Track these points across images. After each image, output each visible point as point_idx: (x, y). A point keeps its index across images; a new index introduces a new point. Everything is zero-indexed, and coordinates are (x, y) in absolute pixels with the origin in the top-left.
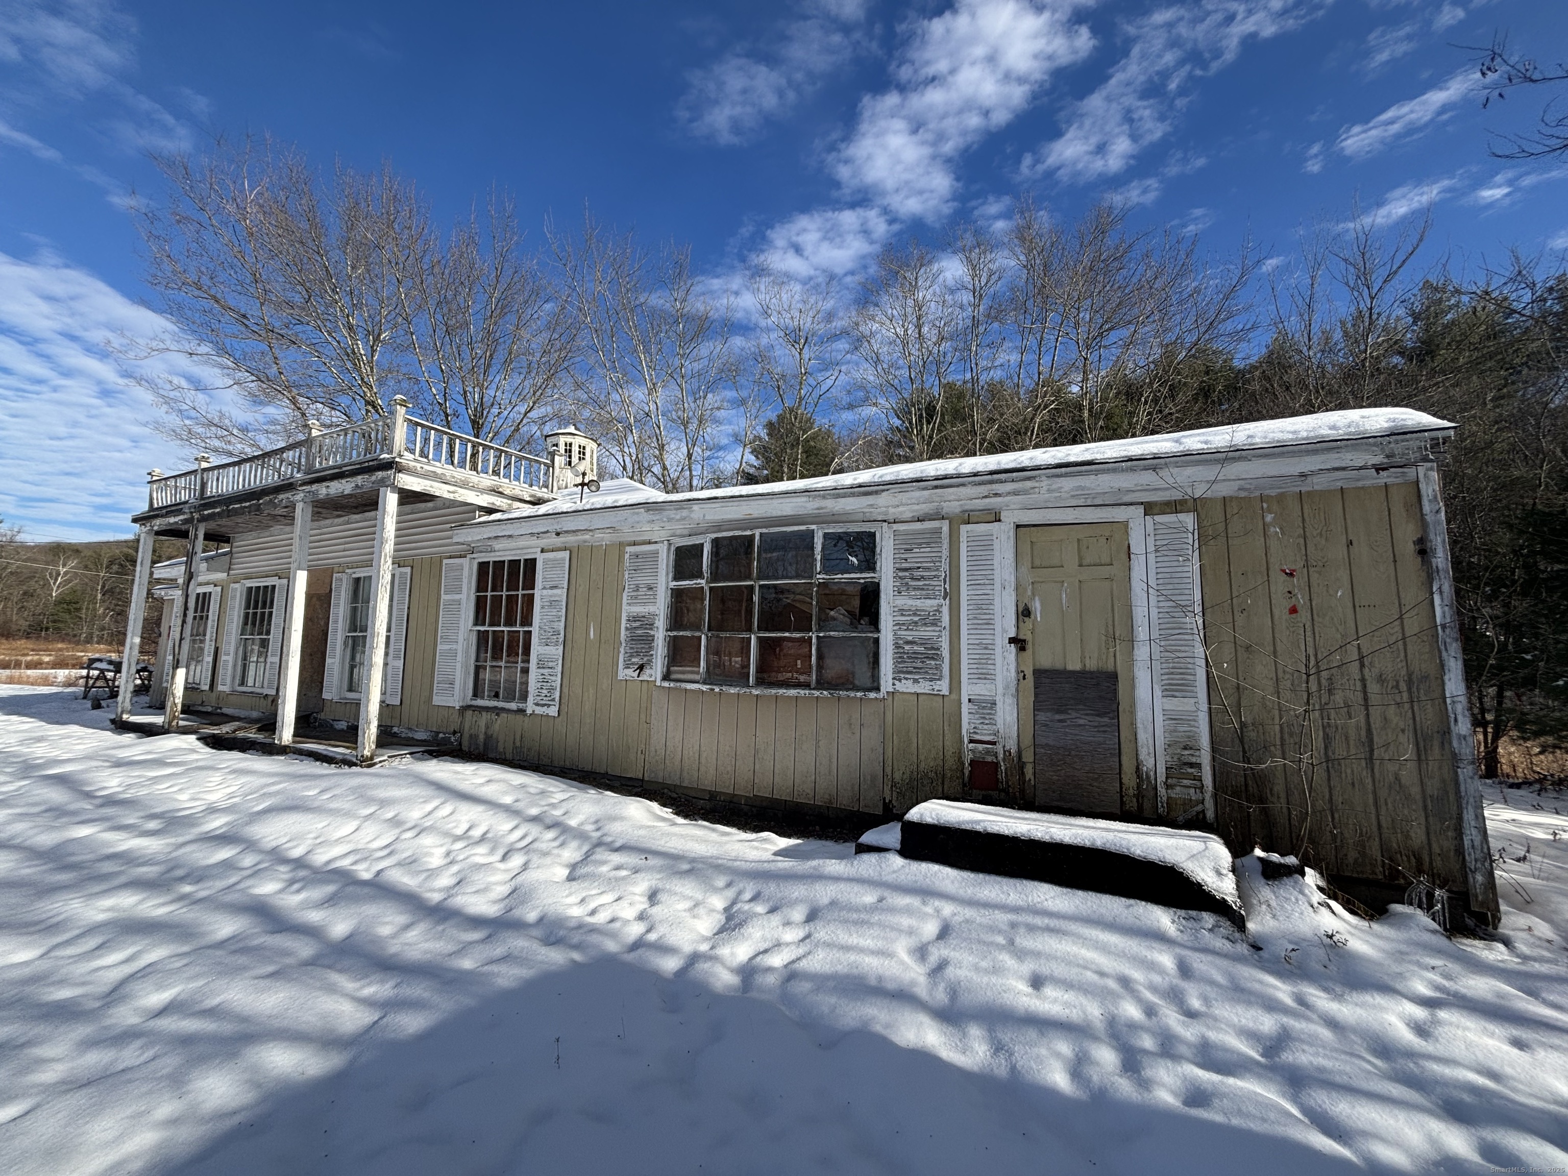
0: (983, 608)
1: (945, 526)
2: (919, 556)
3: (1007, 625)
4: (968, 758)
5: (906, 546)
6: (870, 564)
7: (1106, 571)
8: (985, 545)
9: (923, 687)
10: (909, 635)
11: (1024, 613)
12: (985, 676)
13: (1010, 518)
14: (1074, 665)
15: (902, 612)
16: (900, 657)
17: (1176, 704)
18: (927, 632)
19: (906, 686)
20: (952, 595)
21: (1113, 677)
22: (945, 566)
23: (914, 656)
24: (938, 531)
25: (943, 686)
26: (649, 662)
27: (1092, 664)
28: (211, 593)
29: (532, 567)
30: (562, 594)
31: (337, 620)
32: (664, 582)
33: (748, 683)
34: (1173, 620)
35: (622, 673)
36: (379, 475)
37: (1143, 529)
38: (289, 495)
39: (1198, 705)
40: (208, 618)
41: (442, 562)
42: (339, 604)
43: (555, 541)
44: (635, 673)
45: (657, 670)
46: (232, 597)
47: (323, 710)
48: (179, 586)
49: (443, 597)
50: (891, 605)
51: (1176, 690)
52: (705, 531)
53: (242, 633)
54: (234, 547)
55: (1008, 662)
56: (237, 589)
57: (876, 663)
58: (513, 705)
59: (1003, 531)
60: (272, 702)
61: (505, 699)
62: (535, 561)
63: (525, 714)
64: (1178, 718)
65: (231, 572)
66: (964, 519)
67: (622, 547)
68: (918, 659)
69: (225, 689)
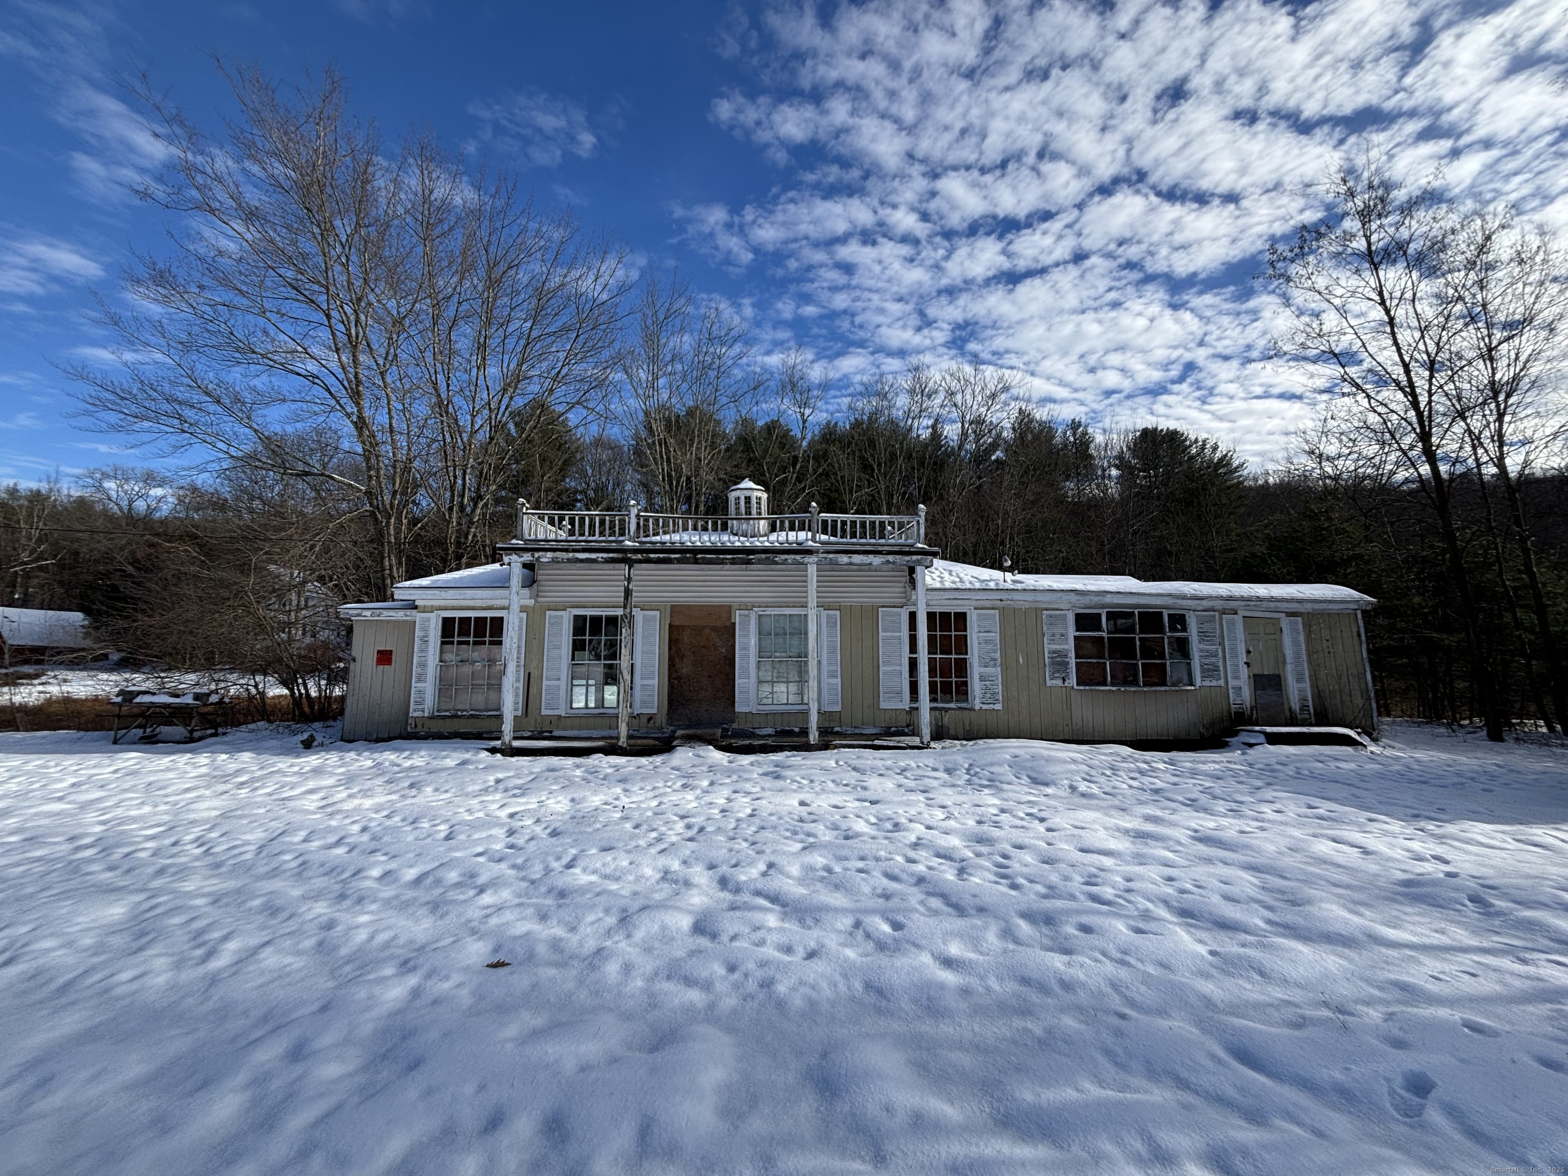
0: (1234, 649)
1: (1217, 614)
2: (1206, 627)
3: (1243, 658)
4: (1233, 711)
5: (1201, 622)
6: (1184, 629)
7: (1273, 637)
8: (1232, 624)
9: (1214, 683)
10: (1207, 661)
11: (1248, 652)
12: (1236, 678)
13: (1242, 613)
14: (1266, 673)
15: (1202, 651)
16: (1203, 671)
17: (1301, 685)
18: (1213, 660)
19: (1207, 683)
20: (1222, 644)
21: (1279, 676)
22: (1218, 632)
23: (1208, 670)
24: (1214, 616)
25: (1222, 683)
26: (1067, 676)
27: (1271, 672)
28: (502, 619)
29: (961, 617)
30: (996, 636)
31: (746, 648)
32: (1072, 632)
33: (1137, 685)
34: (1297, 655)
35: (1049, 683)
36: (914, 557)
37: (1285, 623)
38: (798, 557)
39: (1307, 685)
40: (500, 643)
41: (875, 609)
42: (747, 636)
43: (988, 604)
44: (1059, 682)
45: (1073, 681)
46: (551, 624)
47: (733, 722)
48: (416, 607)
49: (881, 634)
50: (1196, 648)
51: (1300, 680)
52: (1103, 606)
53: (573, 659)
54: (541, 574)
55: (1244, 672)
56: (562, 617)
57: (1190, 674)
58: (953, 705)
59: (1238, 619)
60: (649, 720)
61: (943, 701)
62: (965, 614)
63: (972, 709)
64: (1300, 690)
65: (540, 599)
66: (1224, 612)
67: (1038, 611)
68: (1210, 671)
69: (556, 712)
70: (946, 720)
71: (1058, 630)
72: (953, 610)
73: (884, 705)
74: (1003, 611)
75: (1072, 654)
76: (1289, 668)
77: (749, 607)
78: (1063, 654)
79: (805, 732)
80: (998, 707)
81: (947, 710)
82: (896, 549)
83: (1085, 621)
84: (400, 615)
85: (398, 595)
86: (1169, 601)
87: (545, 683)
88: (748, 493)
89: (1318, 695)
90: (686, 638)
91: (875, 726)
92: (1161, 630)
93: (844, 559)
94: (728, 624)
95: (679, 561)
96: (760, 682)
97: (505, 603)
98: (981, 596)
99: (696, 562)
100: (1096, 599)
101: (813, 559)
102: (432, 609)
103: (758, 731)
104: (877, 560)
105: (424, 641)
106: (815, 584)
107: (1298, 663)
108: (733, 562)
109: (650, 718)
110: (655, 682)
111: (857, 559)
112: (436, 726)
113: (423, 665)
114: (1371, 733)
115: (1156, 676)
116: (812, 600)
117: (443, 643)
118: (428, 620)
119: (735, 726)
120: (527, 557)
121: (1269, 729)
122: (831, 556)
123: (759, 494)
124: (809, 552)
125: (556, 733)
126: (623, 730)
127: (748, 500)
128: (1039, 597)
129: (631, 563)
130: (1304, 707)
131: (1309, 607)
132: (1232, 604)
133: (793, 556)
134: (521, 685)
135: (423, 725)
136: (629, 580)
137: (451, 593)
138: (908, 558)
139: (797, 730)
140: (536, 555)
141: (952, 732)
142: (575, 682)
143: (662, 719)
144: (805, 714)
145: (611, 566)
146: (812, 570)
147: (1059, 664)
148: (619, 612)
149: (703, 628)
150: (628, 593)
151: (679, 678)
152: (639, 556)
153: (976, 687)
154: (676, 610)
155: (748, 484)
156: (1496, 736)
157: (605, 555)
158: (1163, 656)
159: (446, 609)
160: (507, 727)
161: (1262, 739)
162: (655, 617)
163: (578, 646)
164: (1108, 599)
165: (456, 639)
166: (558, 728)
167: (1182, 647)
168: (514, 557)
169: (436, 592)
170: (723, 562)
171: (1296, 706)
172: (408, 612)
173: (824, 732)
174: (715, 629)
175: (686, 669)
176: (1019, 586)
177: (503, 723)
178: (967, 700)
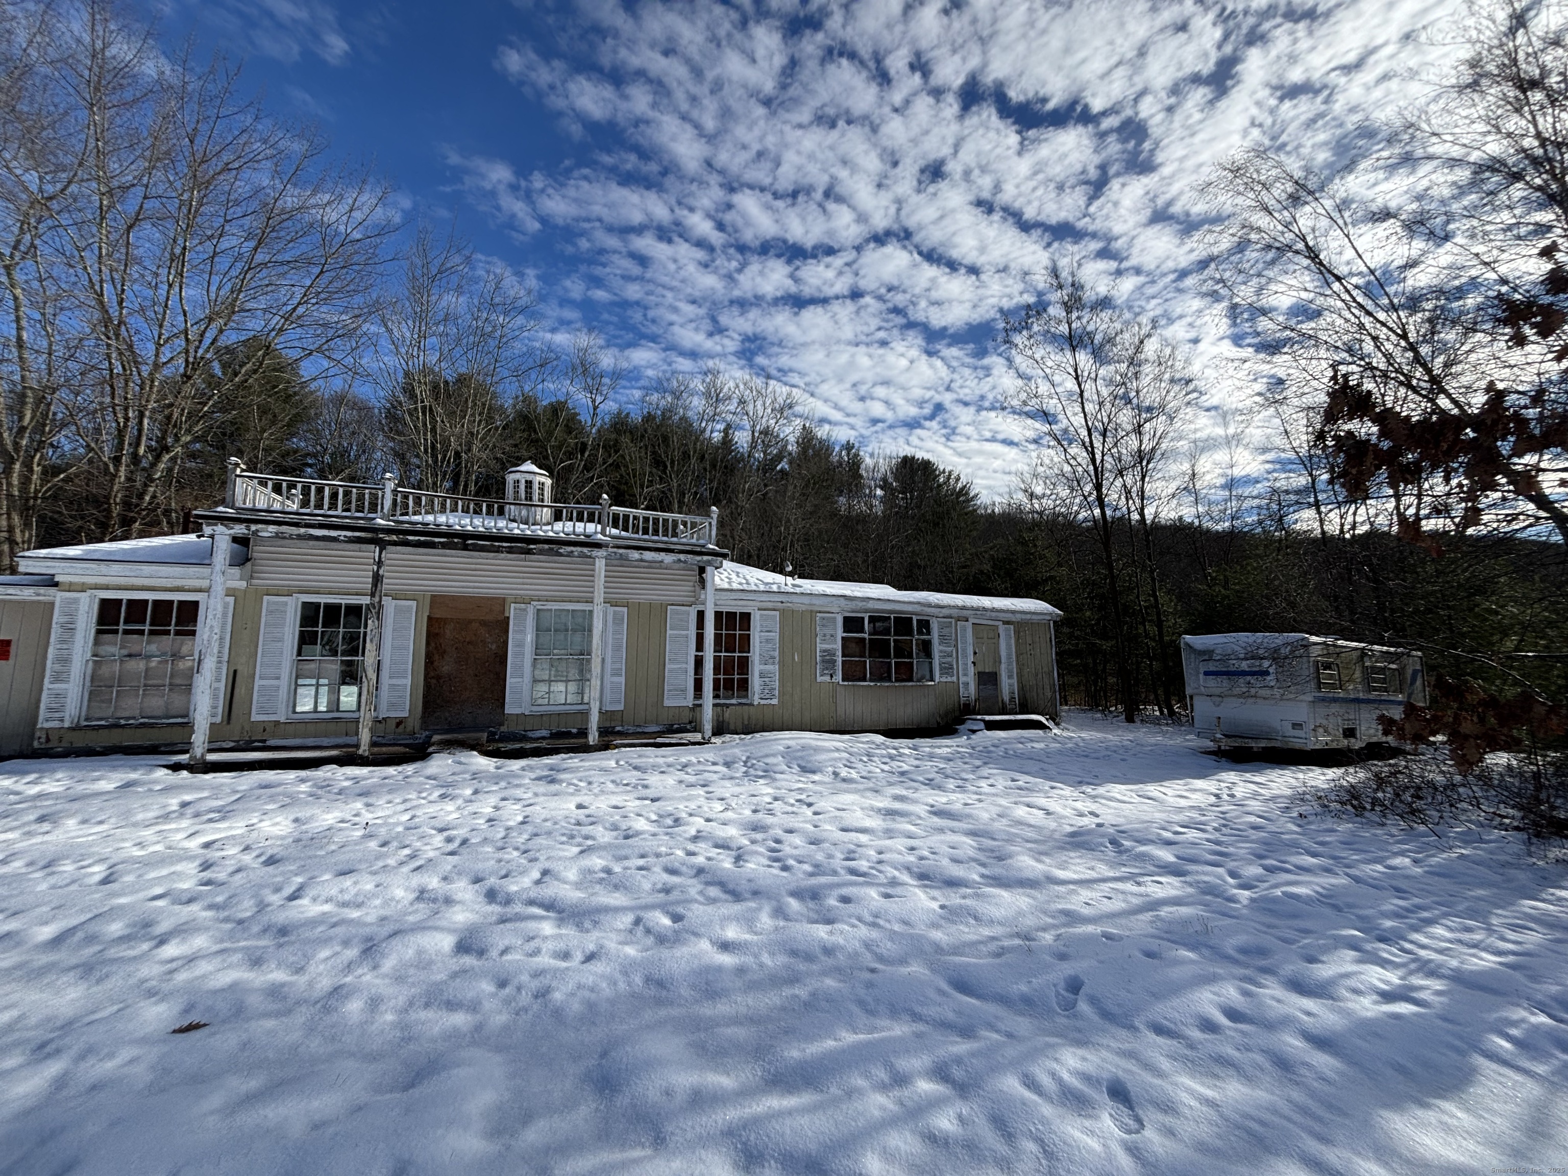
0: (964, 650)
1: (953, 621)
2: (946, 631)
3: (971, 658)
4: (962, 703)
5: (941, 627)
6: (929, 633)
7: (993, 641)
8: (964, 629)
9: (949, 679)
10: (944, 661)
11: (975, 653)
12: (965, 675)
13: (972, 621)
14: (987, 670)
15: (941, 651)
16: (941, 669)
17: (1011, 681)
18: (949, 660)
19: (944, 679)
20: (956, 646)
21: (996, 673)
22: (954, 636)
23: (945, 668)
24: (951, 622)
25: (954, 679)
26: (835, 673)
27: (991, 670)
28: (196, 604)
29: (746, 617)
30: (776, 636)
31: (521, 644)
32: (840, 633)
33: (890, 680)
34: (1009, 657)
35: (819, 679)
36: (705, 558)
37: (1002, 628)
38: (585, 550)
39: (1015, 681)
40: (193, 633)
41: (663, 607)
42: (523, 632)
43: (770, 605)
44: (827, 678)
45: (839, 677)
46: (270, 612)
47: (502, 724)
48: (56, 584)
49: (669, 632)
50: (937, 649)
51: (1010, 677)
52: (866, 611)
53: (299, 654)
54: (257, 551)
55: (971, 670)
56: (286, 604)
57: (931, 671)
58: (734, 701)
59: (969, 625)
60: (398, 724)
61: (726, 698)
62: (749, 614)
63: (751, 705)
64: (1010, 685)
65: (255, 582)
66: (958, 619)
67: (813, 613)
68: (947, 669)
69: (273, 718)
70: (727, 715)
71: (828, 632)
72: (738, 610)
73: (667, 703)
74: (783, 612)
75: (840, 653)
76: (1003, 666)
77: (527, 601)
78: (832, 653)
79: (583, 733)
80: (775, 701)
81: (728, 706)
82: (688, 548)
83: (852, 624)
84: (28, 594)
85: (24, 566)
86: (918, 608)
87: (258, 683)
88: (529, 477)
89: (1022, 688)
90: (449, 632)
91: (657, 724)
92: (910, 633)
93: (635, 555)
94: (500, 618)
95: (444, 546)
96: (535, 681)
97: (205, 584)
98: (765, 597)
99: (466, 548)
100: (861, 604)
101: (602, 553)
102: (83, 588)
103: (530, 734)
104: (668, 558)
105: (69, 628)
106: (603, 579)
107: (1009, 663)
108: (510, 551)
109: (400, 722)
110: (408, 682)
111: (648, 555)
112: (80, 741)
113: (65, 660)
114: (1055, 718)
115: (906, 674)
116: (599, 595)
117: (99, 632)
118: (76, 601)
119: (503, 729)
120: (239, 530)
121: (987, 718)
122: (621, 551)
123: (543, 479)
124: (598, 545)
125: (271, 742)
126: (365, 737)
127: (529, 484)
128: (815, 601)
129: (383, 545)
130: (1012, 699)
131: (1019, 617)
132: (965, 613)
133: (579, 549)
134: (222, 685)
135: (60, 739)
136: (380, 563)
137: (116, 567)
138: (699, 558)
139: (574, 731)
140: (253, 527)
141: (732, 727)
142: (300, 682)
143: (415, 723)
144: (585, 714)
145: (357, 546)
146: (600, 564)
147: (829, 663)
148: (365, 600)
149: (470, 622)
150: (377, 579)
151: (438, 678)
152: (394, 538)
153: (756, 683)
154: (436, 600)
155: (529, 466)
156: (1130, 720)
157: (349, 534)
158: (911, 656)
159: (107, 588)
160: (199, 739)
161: (982, 725)
162: (410, 607)
163: (306, 639)
164: (871, 605)
165: (122, 627)
166: (274, 737)
167: (926, 648)
168: (220, 528)
169: (93, 565)
170: (498, 550)
171: (1006, 698)
172: (42, 590)
173: (605, 732)
174: (483, 623)
175: (446, 667)
176: (798, 590)
177: (193, 732)
178: (746, 696)
